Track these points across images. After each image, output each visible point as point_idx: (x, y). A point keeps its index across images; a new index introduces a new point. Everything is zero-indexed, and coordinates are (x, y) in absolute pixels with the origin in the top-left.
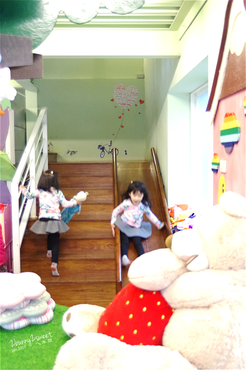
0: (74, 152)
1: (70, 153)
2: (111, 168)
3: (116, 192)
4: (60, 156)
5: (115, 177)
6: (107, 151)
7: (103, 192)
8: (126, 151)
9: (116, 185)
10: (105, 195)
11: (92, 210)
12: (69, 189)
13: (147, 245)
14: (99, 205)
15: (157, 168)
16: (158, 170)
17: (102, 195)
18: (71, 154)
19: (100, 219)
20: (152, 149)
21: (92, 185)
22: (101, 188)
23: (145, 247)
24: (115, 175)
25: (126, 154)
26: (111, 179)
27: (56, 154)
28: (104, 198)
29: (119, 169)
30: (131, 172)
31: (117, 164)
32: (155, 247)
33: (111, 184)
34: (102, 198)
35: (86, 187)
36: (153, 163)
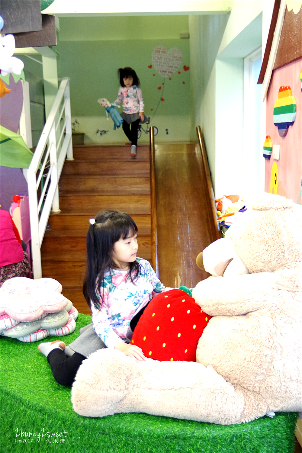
0: (105, 132)
1: (99, 132)
2: (148, 151)
3: (153, 180)
4: (88, 137)
5: (153, 163)
6: (144, 131)
7: (138, 180)
8: (167, 130)
9: (153, 172)
10: (140, 184)
11: (124, 202)
12: (98, 177)
13: (190, 243)
14: (133, 196)
15: (202, 151)
16: (204, 154)
17: (137, 184)
18: (101, 134)
19: (134, 213)
20: (198, 128)
21: (125, 172)
22: (136, 176)
23: (187, 246)
24: (152, 160)
25: (167, 133)
26: (148, 165)
27: (83, 134)
28: (139, 187)
29: (157, 153)
30: (171, 156)
31: (156, 146)
32: (199, 245)
33: (148, 171)
34: (137, 187)
35: (118, 175)
36: (198, 145)
